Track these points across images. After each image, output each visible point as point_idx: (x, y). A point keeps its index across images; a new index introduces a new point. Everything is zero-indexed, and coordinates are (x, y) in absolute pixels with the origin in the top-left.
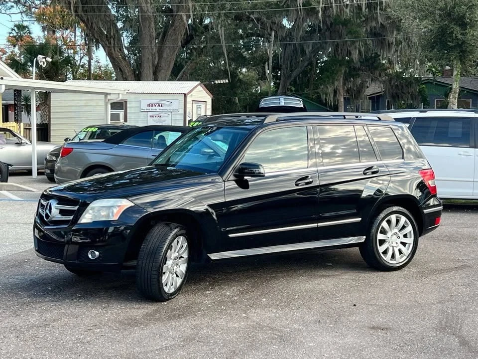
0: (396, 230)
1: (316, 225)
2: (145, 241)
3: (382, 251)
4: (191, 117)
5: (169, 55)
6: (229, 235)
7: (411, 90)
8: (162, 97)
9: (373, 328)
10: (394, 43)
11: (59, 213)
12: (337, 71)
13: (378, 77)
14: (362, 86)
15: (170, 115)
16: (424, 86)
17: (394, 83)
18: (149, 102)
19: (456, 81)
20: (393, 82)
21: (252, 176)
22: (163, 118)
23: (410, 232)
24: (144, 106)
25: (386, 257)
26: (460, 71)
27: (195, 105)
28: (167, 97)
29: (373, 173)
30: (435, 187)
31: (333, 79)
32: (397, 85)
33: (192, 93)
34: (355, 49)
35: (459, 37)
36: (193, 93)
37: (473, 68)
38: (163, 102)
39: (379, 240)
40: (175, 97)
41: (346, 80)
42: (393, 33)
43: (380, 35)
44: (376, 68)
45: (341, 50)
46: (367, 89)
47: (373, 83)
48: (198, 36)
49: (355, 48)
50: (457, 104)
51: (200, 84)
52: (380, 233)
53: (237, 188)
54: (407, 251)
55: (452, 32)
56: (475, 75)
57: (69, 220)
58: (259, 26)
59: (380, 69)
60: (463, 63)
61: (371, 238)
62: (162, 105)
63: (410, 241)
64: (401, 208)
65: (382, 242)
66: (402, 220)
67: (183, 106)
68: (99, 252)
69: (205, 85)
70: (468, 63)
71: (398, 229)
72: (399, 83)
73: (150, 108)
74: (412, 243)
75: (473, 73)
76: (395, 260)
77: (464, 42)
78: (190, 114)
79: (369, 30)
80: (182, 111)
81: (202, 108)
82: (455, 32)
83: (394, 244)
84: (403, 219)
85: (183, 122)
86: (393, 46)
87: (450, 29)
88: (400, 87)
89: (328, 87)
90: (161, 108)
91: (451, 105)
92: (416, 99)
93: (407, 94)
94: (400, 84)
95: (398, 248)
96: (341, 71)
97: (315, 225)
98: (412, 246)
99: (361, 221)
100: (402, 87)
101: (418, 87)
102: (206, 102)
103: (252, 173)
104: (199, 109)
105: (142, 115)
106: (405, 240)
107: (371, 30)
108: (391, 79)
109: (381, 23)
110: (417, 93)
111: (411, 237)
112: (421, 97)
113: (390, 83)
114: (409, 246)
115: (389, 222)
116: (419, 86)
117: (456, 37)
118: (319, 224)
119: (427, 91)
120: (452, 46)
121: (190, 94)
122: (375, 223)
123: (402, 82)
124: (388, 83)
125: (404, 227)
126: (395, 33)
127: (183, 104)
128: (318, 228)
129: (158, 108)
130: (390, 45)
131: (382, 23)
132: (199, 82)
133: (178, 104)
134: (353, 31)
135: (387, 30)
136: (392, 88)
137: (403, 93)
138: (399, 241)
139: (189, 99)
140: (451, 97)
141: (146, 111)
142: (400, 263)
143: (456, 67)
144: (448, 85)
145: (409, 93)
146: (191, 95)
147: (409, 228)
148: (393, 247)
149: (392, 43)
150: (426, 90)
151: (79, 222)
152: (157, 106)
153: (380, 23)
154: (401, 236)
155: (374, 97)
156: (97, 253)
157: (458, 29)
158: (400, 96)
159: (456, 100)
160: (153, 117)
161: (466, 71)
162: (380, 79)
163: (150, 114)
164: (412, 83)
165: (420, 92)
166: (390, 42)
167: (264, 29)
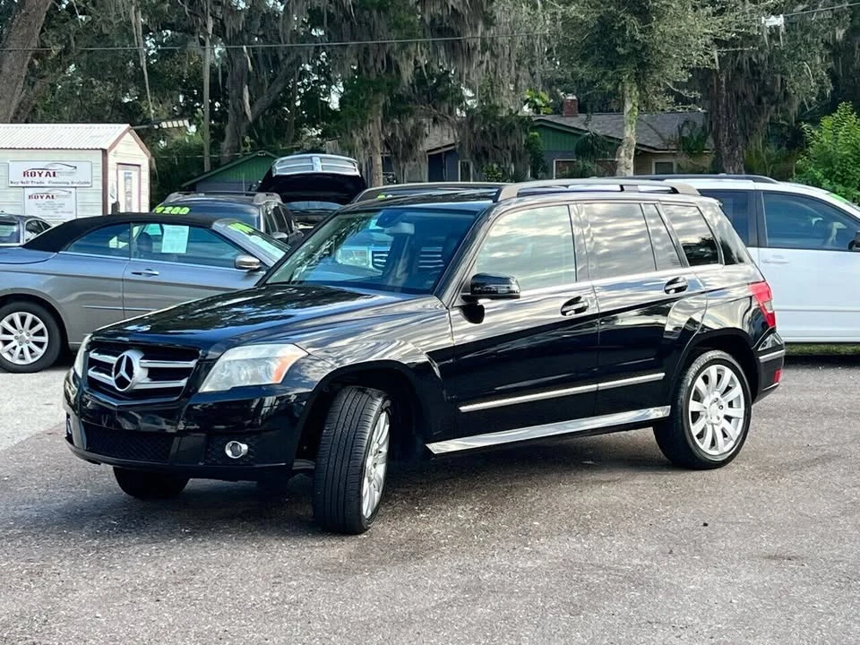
0: (717, 395)
1: (595, 386)
2: (328, 421)
3: (697, 433)
4: (115, 197)
5: (16, 67)
6: (461, 408)
7: (511, 142)
8: (57, 156)
9: (770, 557)
10: (479, 48)
11: (149, 376)
12: (371, 103)
13: (448, 116)
14: (418, 133)
15: (73, 195)
16: (536, 133)
17: (479, 128)
18: (28, 166)
19: (631, 123)
20: (476, 126)
21: (492, 298)
22: (56, 201)
23: (739, 397)
24: (16, 175)
25: (702, 444)
26: (637, 104)
27: (121, 173)
28: (66, 156)
29: (678, 290)
30: (773, 315)
31: (364, 118)
32: (484, 132)
33: (115, 149)
34: (408, 58)
35: (638, 36)
36: (119, 147)
37: (660, 96)
38: (58, 167)
39: (693, 413)
40: (83, 155)
41: (385, 120)
42: (476, 27)
43: (450, 31)
44: (443, 98)
45: (375, 61)
46: (427, 139)
47: (436, 127)
48: (54, 27)
49: (408, 56)
50: (632, 168)
51: (128, 130)
52: (694, 399)
53: (462, 320)
54: (734, 430)
55: (623, 28)
56: (663, 110)
57: (179, 388)
58: (186, 9)
59: (450, 99)
60: (642, 88)
61: (680, 410)
62: (54, 173)
63: (738, 412)
64: (724, 354)
65: (696, 416)
66: (726, 374)
67: (101, 175)
68: (248, 444)
69: (137, 131)
70: (651, 89)
71: (720, 391)
72: (487, 128)
73: (30, 179)
74: (742, 416)
75: (660, 108)
76: (717, 449)
77: (645, 46)
78: (113, 190)
79: (428, 20)
80: (98, 185)
81: (133, 179)
82: (628, 28)
83: (715, 420)
84: (728, 373)
85: (101, 209)
86: (477, 52)
87: (619, 22)
88: (489, 134)
89: (355, 135)
90: (53, 179)
91: (622, 169)
92: (520, 159)
93: (505, 150)
94: (490, 131)
95: (721, 427)
96: (378, 103)
97: (593, 387)
98: (741, 422)
99: (664, 377)
100: (495, 136)
101: (524, 137)
102: (139, 166)
103: (490, 292)
104: (129, 180)
105: (12, 195)
106: (730, 412)
107: (433, 20)
108: (472, 119)
109: (452, 6)
110: (523, 148)
111: (739, 407)
112: (529, 155)
113: (471, 127)
114: (737, 422)
115: (706, 379)
116: (526, 132)
117: (633, 37)
118: (600, 385)
119: (544, 142)
120: (623, 55)
121: (113, 151)
122: (685, 381)
123: (493, 125)
124: (467, 127)
125: (728, 389)
126: (481, 27)
127: (100, 170)
128: (597, 392)
129: (46, 180)
130: (469, 53)
131: (455, 7)
132: (128, 125)
133: (89, 169)
134: (402, 22)
135: (464, 21)
136: (475, 137)
137: (496, 147)
138: (721, 413)
139: (112, 160)
140: (622, 154)
141: (20, 185)
142: (725, 453)
143: (630, 97)
144: (580, 133)
145: (508, 148)
146: (116, 152)
147: (737, 391)
148: (712, 424)
149: (475, 48)
150: (539, 139)
151: (200, 391)
152: (44, 175)
153: (450, 7)
154: (725, 404)
155: (440, 154)
156: (245, 447)
157: (635, 21)
158: (490, 155)
159: (632, 160)
160: (36, 197)
161: (646, 103)
162: (451, 119)
163: (29, 192)
164: (514, 127)
165: (528, 146)
166: (471, 45)
167: (195, 15)
